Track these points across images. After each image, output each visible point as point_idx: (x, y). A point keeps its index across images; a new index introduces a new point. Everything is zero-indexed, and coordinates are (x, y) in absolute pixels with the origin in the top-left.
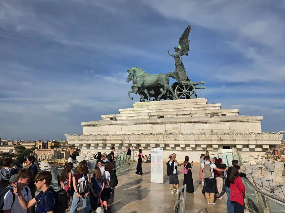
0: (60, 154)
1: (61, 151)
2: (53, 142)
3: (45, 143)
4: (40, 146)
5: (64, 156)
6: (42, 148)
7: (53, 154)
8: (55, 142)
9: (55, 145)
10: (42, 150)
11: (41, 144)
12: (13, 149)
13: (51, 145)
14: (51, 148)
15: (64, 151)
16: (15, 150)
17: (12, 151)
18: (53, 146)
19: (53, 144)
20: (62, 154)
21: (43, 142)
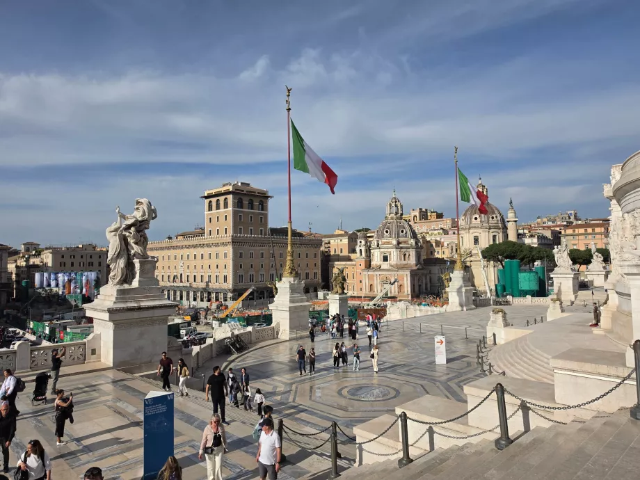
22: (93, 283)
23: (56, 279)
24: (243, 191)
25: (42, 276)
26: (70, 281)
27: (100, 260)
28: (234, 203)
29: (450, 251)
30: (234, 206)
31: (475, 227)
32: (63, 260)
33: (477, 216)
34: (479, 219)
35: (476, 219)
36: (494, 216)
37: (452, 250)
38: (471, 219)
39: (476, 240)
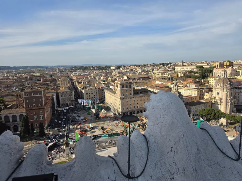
0: (236, 72)
1: (237, 69)
2: (227, 62)
3: (222, 63)
4: (218, 65)
5: (241, 74)
6: (220, 67)
7: (231, 72)
8: (230, 62)
9: (230, 64)
10: (219, 69)
11: (218, 64)
12: (195, 68)
13: (226, 65)
14: (226, 67)
15: (240, 69)
16: (196, 69)
17: (193, 69)
18: (228, 66)
19: (228, 64)
20: (238, 72)
21: (220, 62)
22: (91, 104)
23: (83, 101)
24: (124, 83)
25: (80, 100)
26: (86, 102)
27: (97, 92)
28: (121, 87)
29: (209, 95)
30: (121, 88)
31: (218, 89)
32: (87, 93)
33: (219, 84)
34: (220, 86)
35: (219, 85)
36: (227, 84)
37: (210, 95)
38: (217, 85)
39: (218, 94)
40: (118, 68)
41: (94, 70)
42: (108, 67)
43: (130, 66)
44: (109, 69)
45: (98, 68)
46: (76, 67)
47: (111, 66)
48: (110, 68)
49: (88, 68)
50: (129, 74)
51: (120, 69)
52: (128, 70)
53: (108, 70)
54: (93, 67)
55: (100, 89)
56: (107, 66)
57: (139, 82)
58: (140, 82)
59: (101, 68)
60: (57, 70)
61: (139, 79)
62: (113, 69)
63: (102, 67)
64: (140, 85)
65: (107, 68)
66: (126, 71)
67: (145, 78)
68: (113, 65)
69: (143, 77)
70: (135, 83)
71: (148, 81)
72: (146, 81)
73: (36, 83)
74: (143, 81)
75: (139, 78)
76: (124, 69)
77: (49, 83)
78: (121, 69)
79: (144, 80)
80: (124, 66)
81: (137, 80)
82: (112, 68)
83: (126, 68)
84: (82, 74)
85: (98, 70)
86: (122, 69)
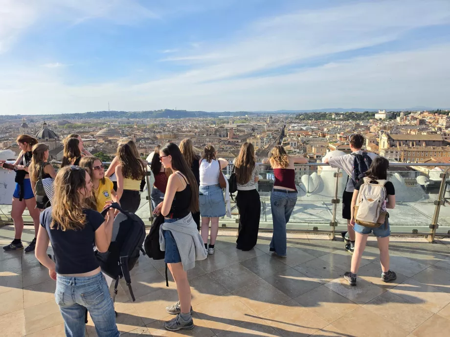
40: (393, 116)
41: (338, 120)
42: (370, 114)
43: (421, 113)
44: (371, 119)
45: (347, 116)
46: (306, 114)
47: (377, 113)
48: (374, 115)
49: (327, 115)
50: (411, 130)
51: (395, 118)
52: (414, 122)
53: (368, 120)
54: (337, 114)
55: (313, 158)
56: (367, 112)
57: (415, 150)
58: (419, 150)
59: (354, 117)
60: (268, 119)
61: (419, 143)
62: (381, 119)
63: (356, 115)
64: (417, 157)
65: (367, 116)
66: (408, 123)
67: (434, 141)
68: (381, 111)
69: (430, 139)
70: (405, 151)
71: (440, 149)
72: (434, 149)
73: (220, 139)
74: (426, 149)
75: (419, 141)
76: (406, 120)
77: (240, 141)
78: (398, 119)
79: (429, 147)
80: (407, 113)
81: (413, 145)
82: (377, 116)
83: (409, 118)
84: (304, 128)
85: (346, 121)
86: (402, 119)
